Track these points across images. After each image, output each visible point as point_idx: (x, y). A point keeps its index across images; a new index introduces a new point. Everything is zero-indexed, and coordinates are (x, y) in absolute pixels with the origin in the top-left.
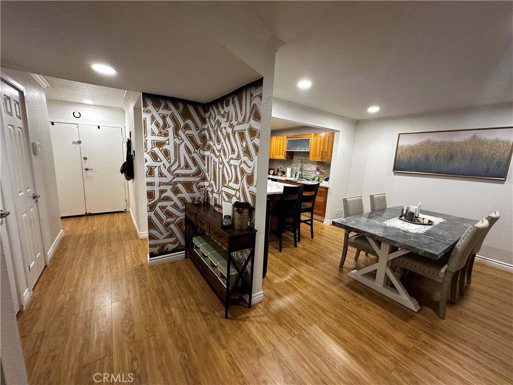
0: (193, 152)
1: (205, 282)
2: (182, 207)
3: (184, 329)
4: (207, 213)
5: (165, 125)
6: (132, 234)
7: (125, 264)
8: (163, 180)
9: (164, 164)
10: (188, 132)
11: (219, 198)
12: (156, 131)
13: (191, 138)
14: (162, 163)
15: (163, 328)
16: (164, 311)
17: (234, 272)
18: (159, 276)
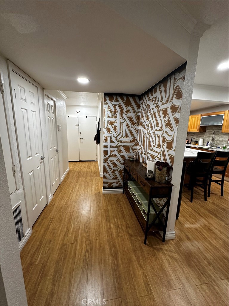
0: (131, 127)
1: (133, 212)
2: (122, 162)
3: (117, 241)
4: (137, 167)
5: (115, 111)
6: (97, 173)
7: (92, 190)
8: (113, 144)
9: (113, 135)
10: (128, 114)
11: (146, 158)
12: (110, 115)
13: (130, 118)
14: (112, 134)
15: (105, 236)
16: (107, 225)
17: (152, 212)
18: (107, 202)
